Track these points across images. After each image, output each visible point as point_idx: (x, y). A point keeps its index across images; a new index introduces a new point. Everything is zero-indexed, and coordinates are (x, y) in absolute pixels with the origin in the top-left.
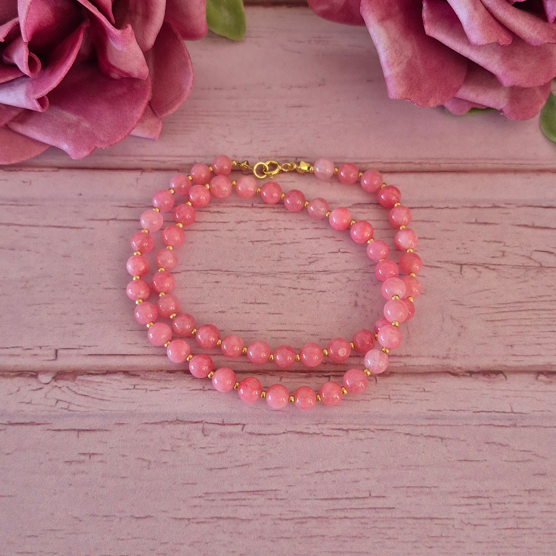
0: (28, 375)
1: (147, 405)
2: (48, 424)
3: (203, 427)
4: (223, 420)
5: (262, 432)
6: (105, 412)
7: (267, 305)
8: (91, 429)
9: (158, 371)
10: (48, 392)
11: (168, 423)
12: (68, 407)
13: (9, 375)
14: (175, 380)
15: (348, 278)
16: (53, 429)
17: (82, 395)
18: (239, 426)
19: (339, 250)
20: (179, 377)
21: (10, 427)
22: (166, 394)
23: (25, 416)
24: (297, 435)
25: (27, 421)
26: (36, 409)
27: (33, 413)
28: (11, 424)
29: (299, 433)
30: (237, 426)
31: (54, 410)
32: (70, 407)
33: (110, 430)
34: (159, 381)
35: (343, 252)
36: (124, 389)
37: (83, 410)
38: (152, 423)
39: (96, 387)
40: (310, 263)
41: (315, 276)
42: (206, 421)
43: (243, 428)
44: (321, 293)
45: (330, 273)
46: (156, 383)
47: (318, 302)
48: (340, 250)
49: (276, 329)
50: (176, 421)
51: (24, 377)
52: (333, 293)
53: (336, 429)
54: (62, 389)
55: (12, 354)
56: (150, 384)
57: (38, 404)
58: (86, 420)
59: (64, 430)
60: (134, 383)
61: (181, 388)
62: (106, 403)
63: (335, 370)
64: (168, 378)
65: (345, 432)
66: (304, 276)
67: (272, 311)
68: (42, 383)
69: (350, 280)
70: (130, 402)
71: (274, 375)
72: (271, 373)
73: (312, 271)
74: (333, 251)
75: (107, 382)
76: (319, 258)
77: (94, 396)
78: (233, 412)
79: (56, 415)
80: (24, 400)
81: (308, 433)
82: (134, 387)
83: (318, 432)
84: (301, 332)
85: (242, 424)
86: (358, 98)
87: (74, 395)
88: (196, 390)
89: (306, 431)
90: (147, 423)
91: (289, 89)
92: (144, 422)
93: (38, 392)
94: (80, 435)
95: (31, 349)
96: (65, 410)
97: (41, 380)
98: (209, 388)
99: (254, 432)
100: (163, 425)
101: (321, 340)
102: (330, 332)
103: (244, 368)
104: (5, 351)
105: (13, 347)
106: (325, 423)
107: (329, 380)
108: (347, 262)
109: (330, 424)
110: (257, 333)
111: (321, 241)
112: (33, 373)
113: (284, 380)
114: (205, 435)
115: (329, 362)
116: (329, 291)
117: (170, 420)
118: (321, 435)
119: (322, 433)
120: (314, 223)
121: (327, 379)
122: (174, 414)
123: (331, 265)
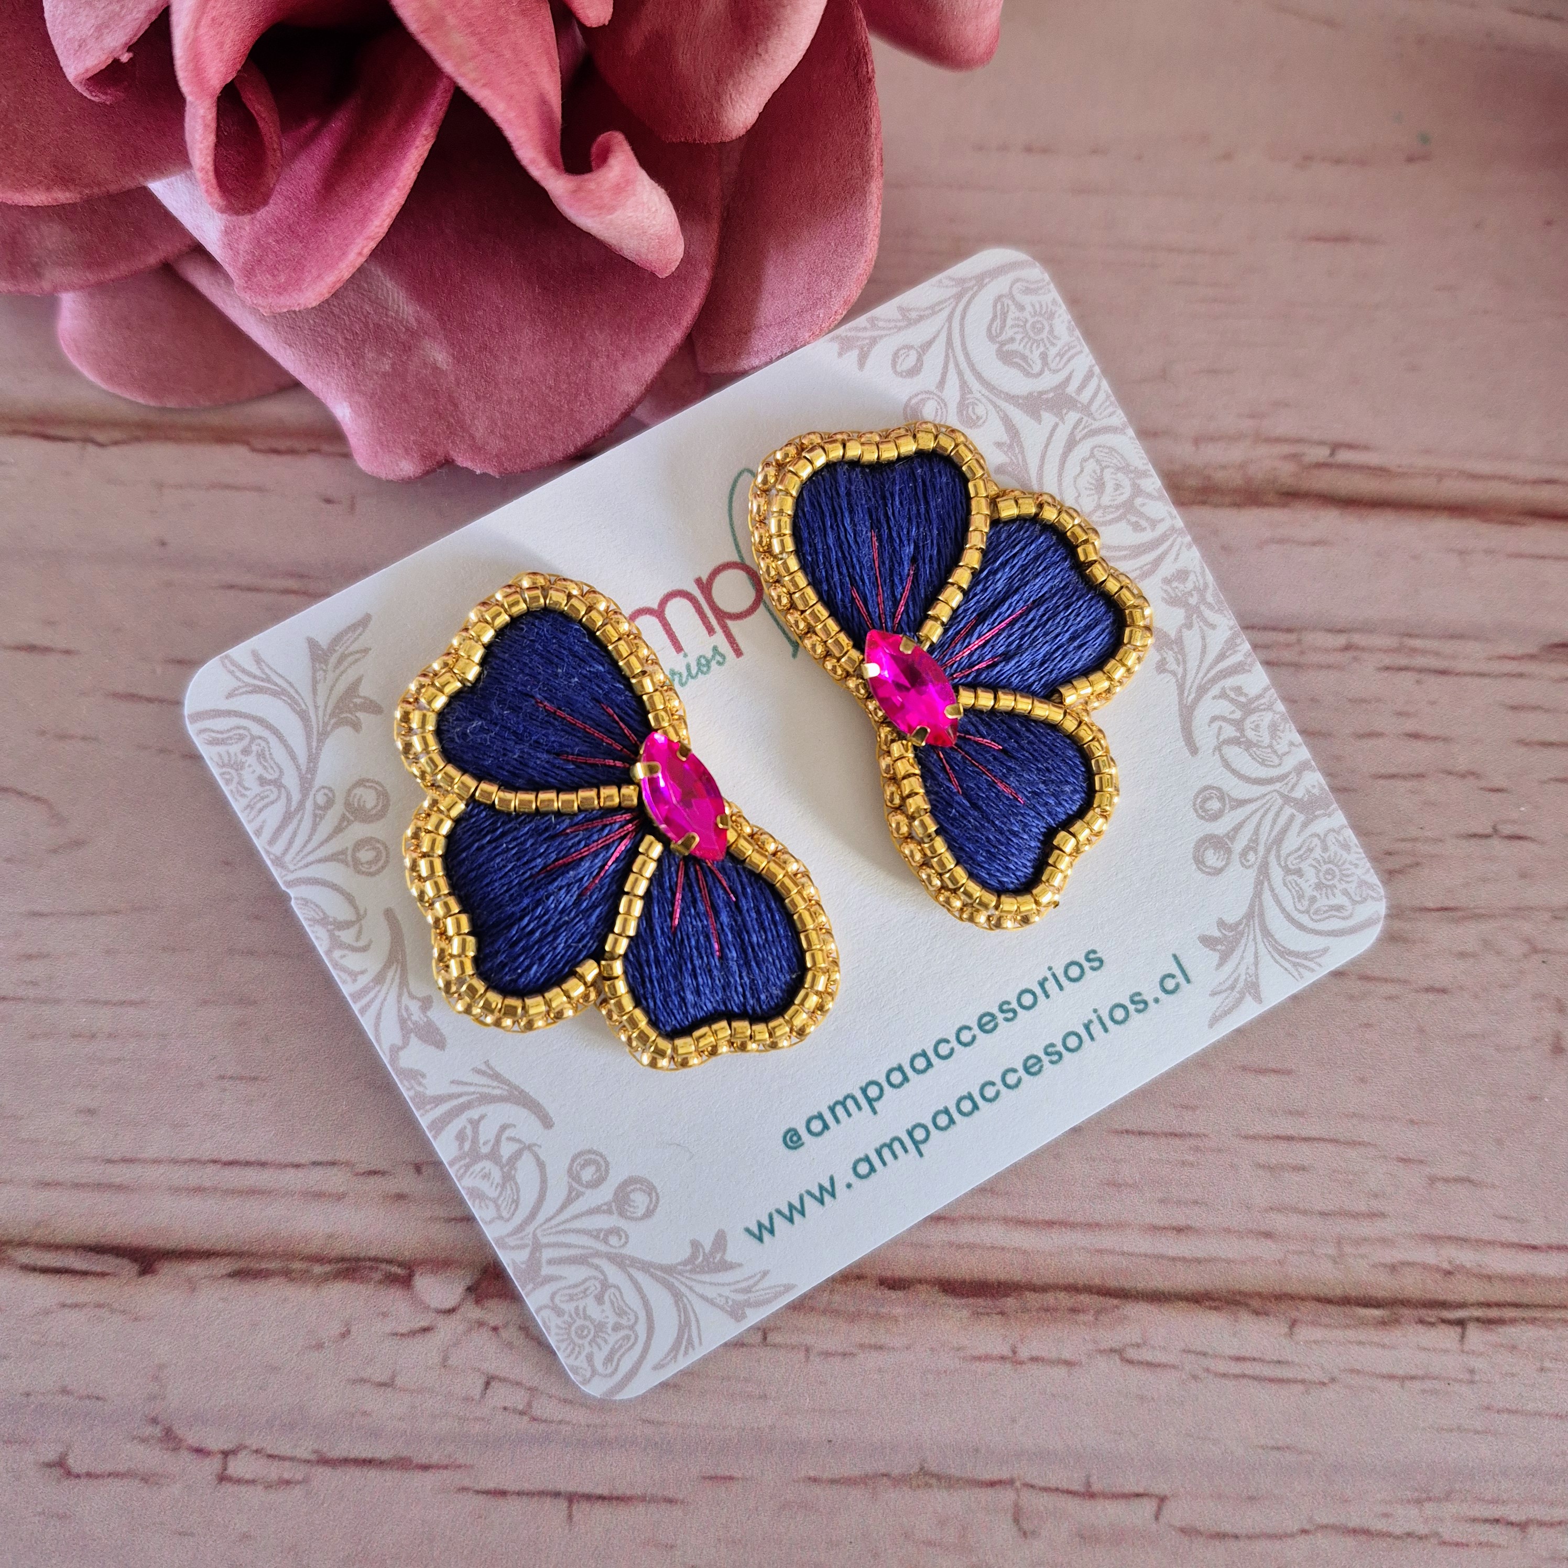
0: (377, 1276)
1: (814, 1410)
2: (460, 1467)
3: (1016, 1505)
4: (1088, 1477)
5: (1227, 1528)
6: (663, 1428)
8: (615, 1494)
9: (846, 1279)
10: (455, 1345)
11: (889, 1483)
12: (529, 1405)
13: (307, 1271)
14: (911, 1317)
15: (1527, 941)
16: (478, 1487)
18: (1145, 1501)
19: (1495, 830)
20: (925, 1305)
21: (324, 1473)
22: (880, 1370)
23: (375, 1434)
24: (1350, 1542)
25: (383, 1452)
26: (414, 1407)
27: (403, 1425)
28: (325, 1461)
29: (1355, 1532)
30: (1138, 1502)
31: (478, 1414)
32: (535, 1404)
33: (682, 1502)
34: (854, 1318)
35: (1510, 837)
37: (583, 1422)
38: (833, 1481)
40: (1391, 872)
41: (1407, 926)
42: (1028, 1480)
43: (1159, 1509)
44: (1431, 997)
45: (1464, 918)
46: (843, 1325)
47: (1421, 1030)
48: (1499, 827)
49: (1270, 1130)
50: (917, 1475)
51: (364, 1280)
52: (1476, 996)
53: (1486, 1521)
54: (504, 1334)
55: (316, 1189)
56: (821, 1328)
57: (420, 1391)
58: (594, 1458)
59: (519, 1494)
61: (932, 1349)
63: (1482, 1299)
64: (882, 1306)
65: (1514, 1532)
68: (428, 1308)
69: (1535, 951)
70: (750, 1396)
71: (1267, 1314)
72: (1255, 1303)
74: (1474, 830)
76: (1423, 856)
78: (1122, 1450)
79: (486, 1436)
80: (367, 1373)
81: (1389, 1535)
82: (765, 1338)
83: (1422, 1529)
84: (1361, 1150)
85: (1157, 1496)
86: (1549, 223)
88: (987, 1358)
89: (1380, 1525)
90: (815, 1480)
91: (1299, 166)
92: (803, 1474)
93: (418, 1345)
94: (577, 1516)
95: (382, 1173)
96: (517, 1417)
97: (427, 1299)
98: (1035, 1353)
99: (1198, 1524)
100: (874, 1488)
101: (1433, 1180)
102: (1464, 1153)
103: (1158, 1283)
104: (290, 1178)
105: (315, 1164)
106: (1448, 1497)
107: (1463, 1337)
108: (1523, 875)
109: (1464, 1500)
110: (1201, 1145)
111: (1431, 789)
112: (395, 1269)
113: (1305, 1333)
114: (1025, 1533)
115: (1461, 1268)
116: (1461, 988)
117: (896, 1472)
118: (1434, 1541)
119: (1437, 1534)
120: (1400, 714)
121: (1454, 1332)
122: (910, 1449)
123: (1466, 885)
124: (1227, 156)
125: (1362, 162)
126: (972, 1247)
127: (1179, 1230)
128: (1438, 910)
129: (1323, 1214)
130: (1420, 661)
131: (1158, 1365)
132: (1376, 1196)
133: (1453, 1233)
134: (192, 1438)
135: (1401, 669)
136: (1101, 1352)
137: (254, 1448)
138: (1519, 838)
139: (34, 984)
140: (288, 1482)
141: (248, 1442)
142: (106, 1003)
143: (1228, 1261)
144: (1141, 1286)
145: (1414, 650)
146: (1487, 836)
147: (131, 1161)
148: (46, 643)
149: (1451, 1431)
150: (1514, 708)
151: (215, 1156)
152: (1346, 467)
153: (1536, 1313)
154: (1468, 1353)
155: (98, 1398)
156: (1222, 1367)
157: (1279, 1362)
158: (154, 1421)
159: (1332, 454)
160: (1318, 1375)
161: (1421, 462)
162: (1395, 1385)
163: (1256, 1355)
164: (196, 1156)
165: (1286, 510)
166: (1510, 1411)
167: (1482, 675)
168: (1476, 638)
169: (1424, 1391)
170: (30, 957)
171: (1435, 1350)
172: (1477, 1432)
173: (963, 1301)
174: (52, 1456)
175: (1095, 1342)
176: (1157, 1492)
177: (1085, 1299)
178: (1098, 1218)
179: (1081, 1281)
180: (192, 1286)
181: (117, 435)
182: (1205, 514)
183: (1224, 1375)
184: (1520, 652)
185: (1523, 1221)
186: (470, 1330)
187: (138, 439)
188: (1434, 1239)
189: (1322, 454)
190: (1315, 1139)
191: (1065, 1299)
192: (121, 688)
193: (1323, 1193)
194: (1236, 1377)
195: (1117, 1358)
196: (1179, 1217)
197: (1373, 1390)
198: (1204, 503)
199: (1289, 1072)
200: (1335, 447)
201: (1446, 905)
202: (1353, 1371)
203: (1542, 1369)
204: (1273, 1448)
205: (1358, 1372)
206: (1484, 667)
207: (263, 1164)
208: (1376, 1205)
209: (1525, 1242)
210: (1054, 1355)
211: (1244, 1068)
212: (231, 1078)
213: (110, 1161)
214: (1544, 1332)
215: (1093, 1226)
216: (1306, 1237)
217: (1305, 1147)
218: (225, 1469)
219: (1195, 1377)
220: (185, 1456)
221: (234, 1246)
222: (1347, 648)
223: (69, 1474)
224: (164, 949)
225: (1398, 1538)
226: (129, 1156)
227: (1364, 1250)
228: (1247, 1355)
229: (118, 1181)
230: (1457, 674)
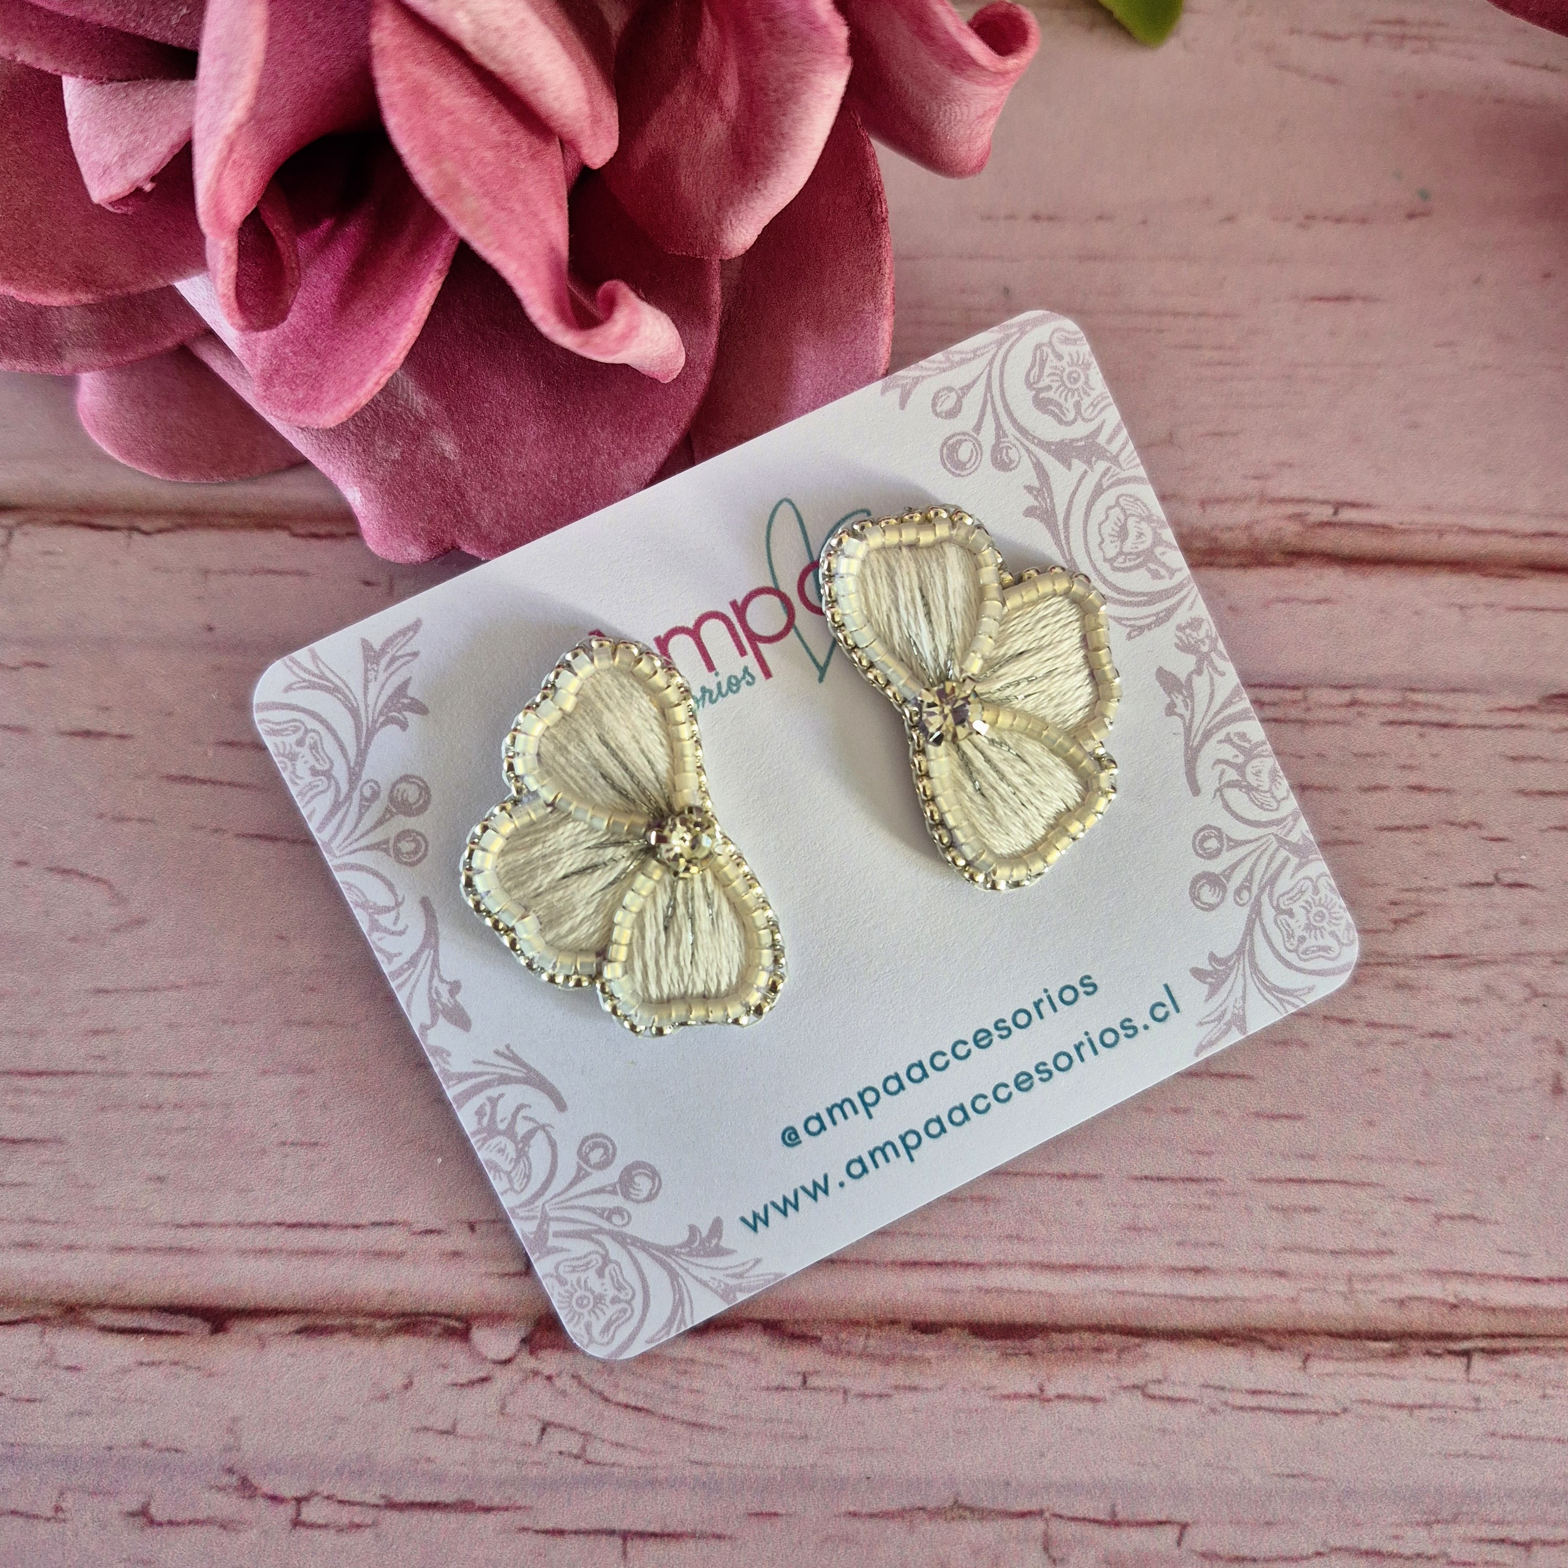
0: (437, 1330)
1: (852, 1449)
2: (519, 1508)
3: (1046, 1534)
4: (1114, 1506)
5: (1245, 1552)
6: (710, 1469)
7: (1247, 1083)
8: (667, 1531)
9: (881, 1324)
10: (512, 1394)
11: (925, 1516)
12: (584, 1449)
13: (370, 1327)
14: (943, 1359)
15: (1528, 985)
16: (537, 1528)
17: (627, 1406)
18: (1168, 1528)
19: (1497, 878)
20: (956, 1347)
21: (392, 1516)
22: (915, 1410)
23: (439, 1479)
25: (448, 1496)
26: (475, 1453)
27: (465, 1470)
28: (392, 1505)
29: (1367, 1553)
30: (1160, 1528)
31: (536, 1459)
32: (588, 1449)
33: (730, 1538)
34: (888, 1361)
35: (1511, 885)
36: (768, 1389)
37: (634, 1464)
38: (872, 1516)
39: (673, 1379)
40: (1396, 922)
41: (1412, 974)
42: (1057, 1510)
43: (1181, 1535)
44: (1436, 1041)
45: (1467, 965)
46: (878, 1368)
47: (1426, 1074)
48: (1501, 875)
49: (1283, 1174)
50: (952, 1508)
51: (424, 1334)
52: (1479, 1040)
53: (1492, 1541)
54: (558, 1383)
55: (377, 1248)
56: (858, 1370)
57: (481, 1438)
58: (646, 1498)
59: (576, 1532)
60: (801, 1367)
61: (964, 1389)
62: (712, 1438)
63: (1487, 1331)
64: (915, 1349)
65: (1520, 1551)
66: (1377, 975)
67: (1268, 1104)
68: (485, 1359)
69: (1536, 995)
70: (791, 1437)
71: (1281, 1349)
72: (1270, 1339)
73: (1404, 955)
74: (1474, 880)
75: (710, 1359)
76: (1428, 905)
77: (669, 1410)
78: (1145, 1481)
79: (544, 1479)
80: (430, 1421)
81: (1400, 1556)
82: (805, 1382)
83: (1431, 1550)
84: (1370, 1190)
85: (1178, 1523)
86: (1547, 276)
87: (601, 1405)
88: (1016, 1396)
89: (1392, 1547)
90: (854, 1515)
91: (1302, 226)
92: (843, 1509)
93: (476, 1393)
94: (631, 1553)
95: (439, 1232)
96: (572, 1460)
97: (483, 1350)
98: (1061, 1391)
99: (1218, 1549)
100: (911, 1521)
101: (1438, 1218)
102: (1469, 1191)
103: (1178, 1321)
104: (349, 1238)
105: (375, 1224)
106: (1455, 1519)
107: (1468, 1367)
108: (1524, 922)
109: (1471, 1522)
110: (1217, 1189)
111: (1434, 839)
112: (453, 1323)
113: (1316, 1366)
114: (1054, 1561)
115: (1466, 1302)
116: (1465, 1032)
117: (932, 1505)
118: (1443, 1561)
119: (1445, 1555)
120: (1404, 767)
121: (1460, 1362)
122: (944, 1484)
123: (1469, 932)
124: (1230, 219)
125: (1363, 221)
126: (1000, 1291)
127: (1197, 1271)
128: (1443, 957)
129: (1333, 1252)
130: (1422, 715)
131: (1179, 1400)
132: (1384, 1234)
133: (1458, 1268)
134: (267, 1487)
135: (1404, 723)
136: (1125, 1388)
137: (326, 1494)
138: (1521, 886)
139: (102, 1058)
140: (358, 1526)
141: (320, 1489)
142: (171, 1075)
143: (1244, 1300)
144: (1161, 1324)
145: (1417, 704)
146: (1489, 885)
147: (199, 1225)
148: (100, 729)
149: (1458, 1456)
150: (1514, 759)
151: (279, 1219)
152: (1349, 525)
153: (1539, 1343)
154: (1473, 1382)
155: (177, 1451)
156: (1239, 1400)
157: (1294, 1394)
158: (230, 1471)
159: (1336, 513)
160: (1331, 1406)
161: (1422, 519)
162: (1404, 1414)
163: (1270, 1388)
164: (262, 1219)
165: (1291, 570)
166: (1514, 1437)
167: (1483, 727)
168: (1477, 691)
169: (1432, 1419)
170: (96, 1033)
171: (1442, 1380)
172: (1482, 1457)
173: (992, 1343)
174: (135, 1506)
175: (1118, 1379)
176: (1178, 1519)
177: (1108, 1338)
178: (1119, 1261)
179: (1105, 1321)
180: (262, 1342)
181: (161, 523)
182: (1213, 575)
183: (1242, 1408)
184: (1520, 703)
185: (1525, 1255)
186: (525, 1379)
187: (181, 527)
188: (1440, 1274)
189: (1325, 513)
190: (1326, 1181)
191: (1088, 1339)
192: (173, 771)
193: (1333, 1233)
194: (1253, 1409)
195: (1139, 1393)
196: (1196, 1258)
197: (1382, 1419)
198: (1211, 564)
199: (1299, 1117)
200: (1338, 506)
201: (1449, 952)
202: (1363, 1401)
203: (1544, 1396)
204: (1288, 1476)
205: (1369, 1402)
206: (1485, 719)
207: (325, 1226)
208: (1384, 1243)
209: (1527, 1275)
210: (1080, 1392)
211: (1258, 1115)
212: (292, 1144)
213: (180, 1226)
214: (1546, 1360)
215: (1115, 1269)
216: (1318, 1275)
217: (1316, 1188)
218: (299, 1515)
219: (1213, 1411)
220: (261, 1503)
221: (300, 1305)
222: (1353, 703)
223: (152, 1522)
224: (225, 1022)
225: (1408, 1558)
226: (197, 1220)
227: (1373, 1286)
228: (1263, 1388)
229: (188, 1244)
230: (1459, 727)
